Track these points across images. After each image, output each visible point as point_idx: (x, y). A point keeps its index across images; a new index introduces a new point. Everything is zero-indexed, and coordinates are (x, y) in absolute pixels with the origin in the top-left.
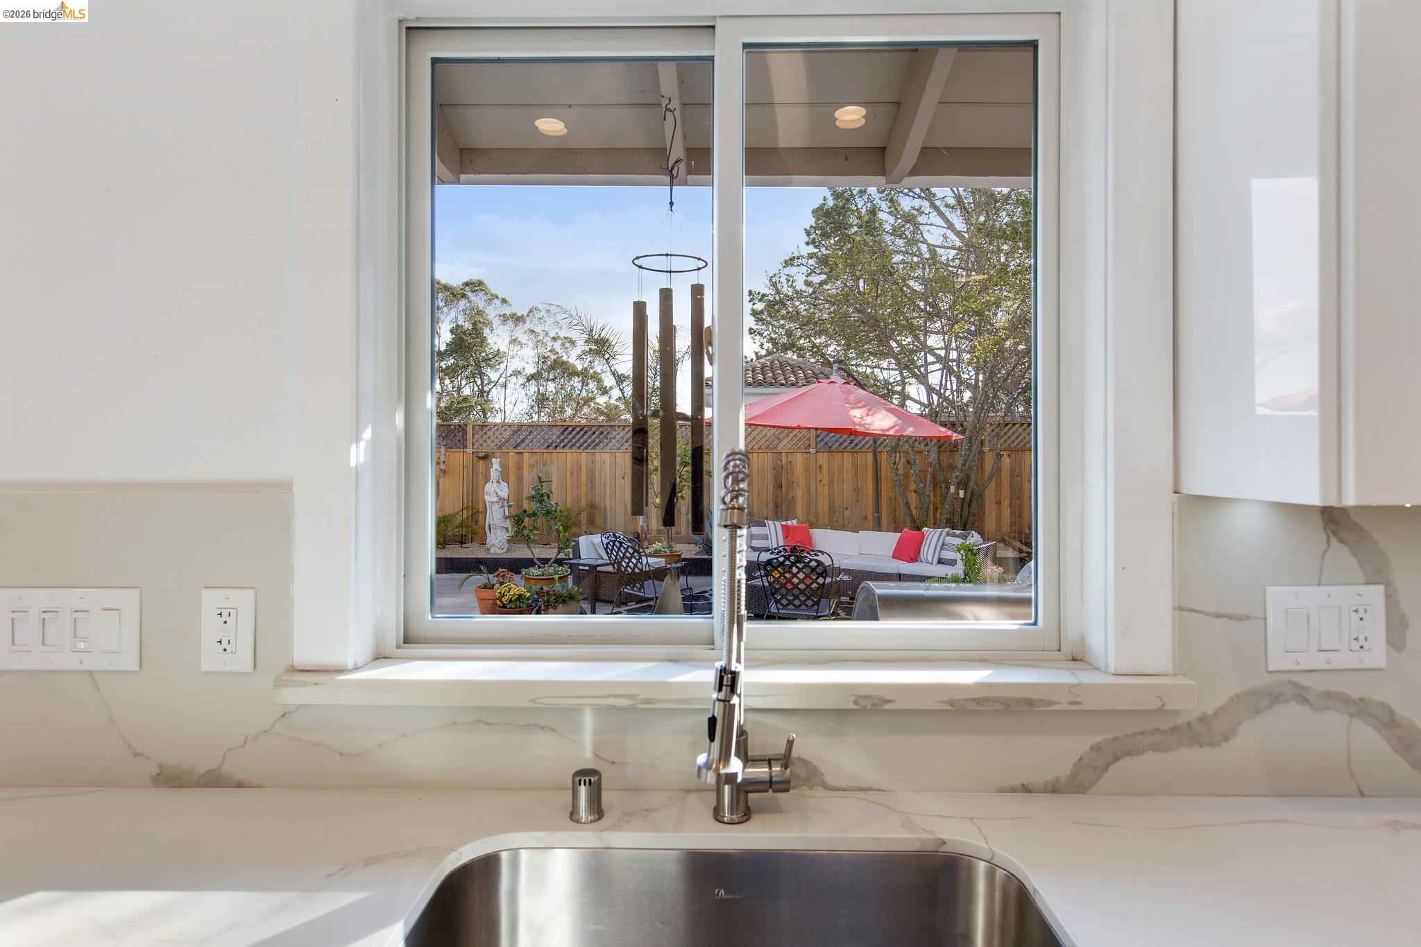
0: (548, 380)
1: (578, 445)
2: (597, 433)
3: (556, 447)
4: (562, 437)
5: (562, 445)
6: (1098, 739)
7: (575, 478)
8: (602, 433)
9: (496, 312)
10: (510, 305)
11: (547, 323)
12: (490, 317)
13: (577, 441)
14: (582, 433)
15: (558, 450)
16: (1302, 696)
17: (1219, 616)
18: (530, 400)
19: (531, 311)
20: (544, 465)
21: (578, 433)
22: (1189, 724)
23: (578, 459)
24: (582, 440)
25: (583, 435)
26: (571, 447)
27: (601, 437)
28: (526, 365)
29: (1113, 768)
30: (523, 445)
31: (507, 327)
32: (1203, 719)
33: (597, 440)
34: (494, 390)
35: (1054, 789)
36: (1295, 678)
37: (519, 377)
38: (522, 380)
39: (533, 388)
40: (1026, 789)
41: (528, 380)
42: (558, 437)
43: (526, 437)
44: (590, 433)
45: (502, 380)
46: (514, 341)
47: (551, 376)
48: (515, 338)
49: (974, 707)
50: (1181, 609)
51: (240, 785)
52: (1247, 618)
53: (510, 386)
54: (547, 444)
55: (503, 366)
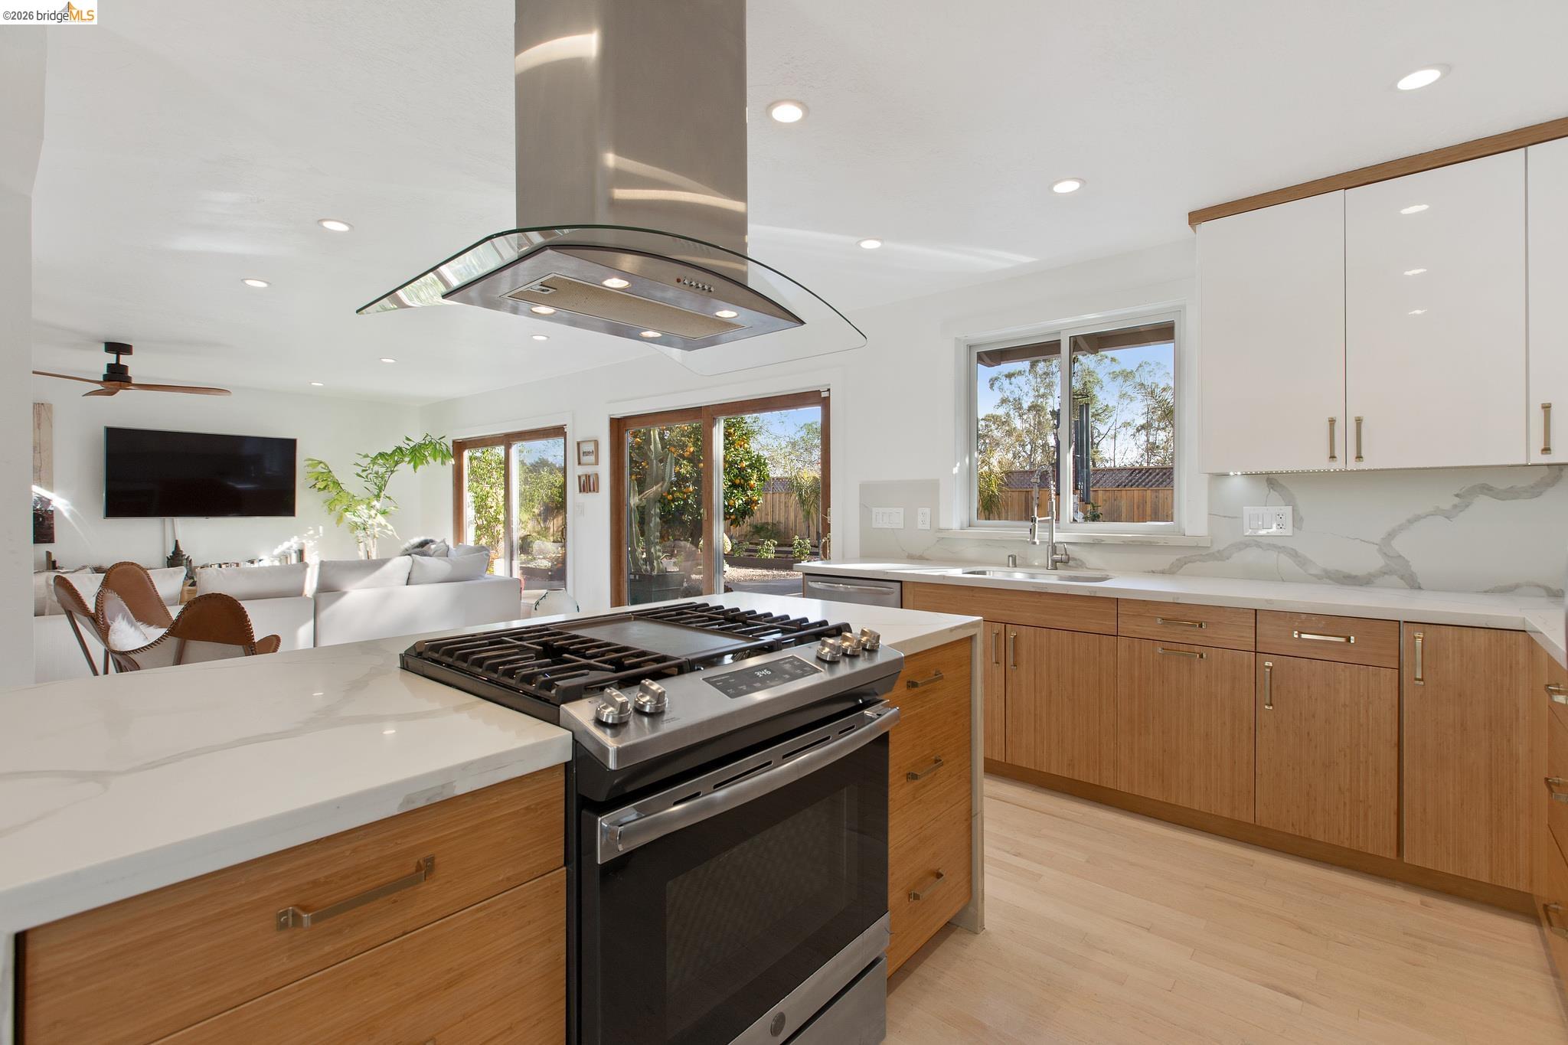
0: (1158, 429)
1: (1143, 484)
2: (1161, 474)
3: (1125, 486)
4: (1130, 478)
5: (1130, 484)
6: (1178, 557)
7: (1141, 509)
8: (1165, 474)
9: (1106, 370)
10: (1119, 363)
11: (1157, 376)
12: (1100, 376)
13: (1143, 481)
14: (1147, 474)
15: (1127, 488)
16: (1258, 545)
17: (1225, 517)
18: (1140, 450)
19: (1140, 366)
20: (1115, 500)
21: (1144, 474)
22: (1213, 554)
23: (1143, 496)
24: (1147, 480)
25: (1148, 476)
26: (1138, 486)
27: (1164, 477)
28: (1136, 417)
29: (1184, 567)
30: (1098, 485)
31: (1117, 383)
32: (1218, 551)
33: (1161, 480)
34: (1104, 442)
35: (1163, 572)
36: (1255, 538)
37: (1129, 428)
38: (1131, 431)
39: (1142, 437)
40: (1153, 572)
41: (1138, 431)
42: (1127, 478)
43: (1101, 479)
44: (1154, 474)
45: (1112, 432)
46: (1123, 396)
47: (1162, 425)
48: (1123, 392)
49: (1131, 543)
50: (1210, 514)
51: (927, 559)
52: (1236, 517)
53: (1119, 437)
54: (1117, 484)
55: (1112, 420)
